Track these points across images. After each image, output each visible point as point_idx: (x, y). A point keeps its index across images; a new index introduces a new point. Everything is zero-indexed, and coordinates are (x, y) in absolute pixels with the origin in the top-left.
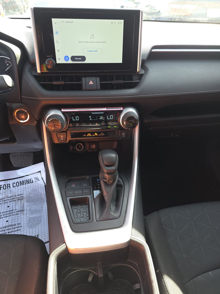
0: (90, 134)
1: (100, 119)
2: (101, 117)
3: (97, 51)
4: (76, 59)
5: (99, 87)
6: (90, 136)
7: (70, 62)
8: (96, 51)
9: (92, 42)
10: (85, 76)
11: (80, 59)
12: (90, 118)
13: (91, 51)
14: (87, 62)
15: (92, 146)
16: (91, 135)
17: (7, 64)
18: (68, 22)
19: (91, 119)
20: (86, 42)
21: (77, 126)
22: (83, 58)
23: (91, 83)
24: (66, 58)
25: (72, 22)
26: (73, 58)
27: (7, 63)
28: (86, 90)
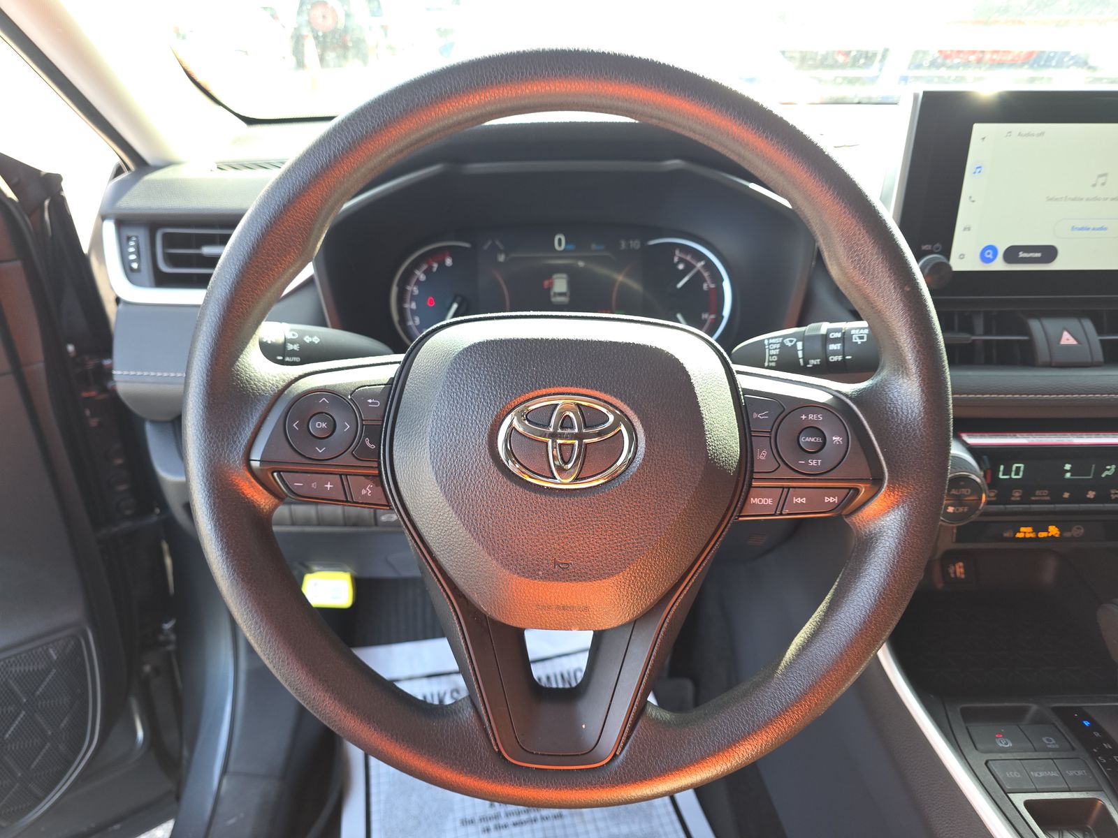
0: (1030, 529)
1: (1103, 476)
2: (1109, 470)
3: (1106, 229)
4: (1022, 255)
5: (1099, 355)
6: (1028, 536)
7: (999, 265)
8: (1102, 229)
9: (1096, 199)
10: (1040, 315)
11: (1038, 255)
12: (1067, 471)
13: (1082, 229)
14: (1059, 264)
15: (951, 570)
16: (1032, 535)
17: (678, 263)
18: (1029, 135)
19: (1068, 475)
20: (1074, 199)
21: (1013, 499)
22: (1049, 253)
23: (1067, 339)
24: (988, 253)
25: (1042, 134)
26: (1012, 254)
27: (681, 260)
28: (1050, 365)
